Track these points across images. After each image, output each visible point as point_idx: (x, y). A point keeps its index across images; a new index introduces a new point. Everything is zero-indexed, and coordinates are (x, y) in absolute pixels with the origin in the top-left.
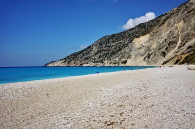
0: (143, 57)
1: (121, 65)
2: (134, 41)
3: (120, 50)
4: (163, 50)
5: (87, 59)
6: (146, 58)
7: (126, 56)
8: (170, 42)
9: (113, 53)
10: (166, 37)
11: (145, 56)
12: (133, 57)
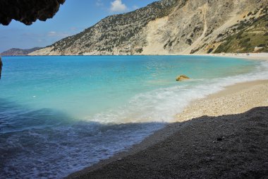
0: (163, 45)
1: (136, 54)
2: (148, 25)
3: (132, 35)
4: (188, 37)
5: (88, 46)
6: (167, 46)
7: (141, 43)
8: (196, 28)
9: (123, 39)
10: (190, 22)
11: (165, 43)
12: (150, 44)
